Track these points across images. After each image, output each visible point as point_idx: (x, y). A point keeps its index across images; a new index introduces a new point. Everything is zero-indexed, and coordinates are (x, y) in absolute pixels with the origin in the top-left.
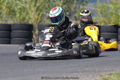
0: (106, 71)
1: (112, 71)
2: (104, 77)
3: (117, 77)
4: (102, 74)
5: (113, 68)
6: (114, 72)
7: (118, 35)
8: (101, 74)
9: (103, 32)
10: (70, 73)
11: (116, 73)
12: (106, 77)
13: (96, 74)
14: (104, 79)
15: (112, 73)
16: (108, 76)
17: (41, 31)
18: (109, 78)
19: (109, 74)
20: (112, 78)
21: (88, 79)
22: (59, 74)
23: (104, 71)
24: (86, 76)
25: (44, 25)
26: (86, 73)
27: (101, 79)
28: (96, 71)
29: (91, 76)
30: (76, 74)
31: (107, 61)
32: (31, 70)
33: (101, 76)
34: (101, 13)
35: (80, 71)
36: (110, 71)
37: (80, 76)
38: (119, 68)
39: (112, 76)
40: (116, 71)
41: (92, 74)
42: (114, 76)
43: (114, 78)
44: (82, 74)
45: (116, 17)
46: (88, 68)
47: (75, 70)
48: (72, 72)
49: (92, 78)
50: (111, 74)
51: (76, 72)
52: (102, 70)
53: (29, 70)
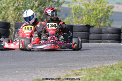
0: (78, 67)
1: (83, 67)
2: (76, 72)
3: (88, 72)
4: (74, 69)
5: (84, 64)
6: (85, 68)
7: (89, 34)
8: (72, 69)
9: (76, 31)
10: (44, 68)
11: (87, 69)
12: (77, 72)
13: (68, 69)
14: (75, 73)
15: (83, 68)
16: (79, 72)
17: (18, 29)
18: (80, 73)
19: (80, 69)
20: (83, 73)
21: (60, 73)
22: (33, 68)
23: (76, 67)
24: (58, 71)
25: (20, 24)
26: (58, 68)
27: (72, 74)
28: (68, 67)
29: (63, 71)
30: (50, 69)
31: (78, 58)
32: (7, 65)
33: (73, 71)
34: (75, 14)
35: (53, 66)
36: (81, 67)
37: (53, 71)
38: (89, 64)
39: (83, 71)
40: (87, 67)
41: (64, 69)
42: (85, 71)
43: (85, 73)
44: (55, 69)
45: (88, 18)
46: (61, 63)
47: (49, 65)
48: (46, 67)
49: (64, 72)
50: (82, 70)
51: (49, 67)
52: (74, 66)
53: (6, 64)
